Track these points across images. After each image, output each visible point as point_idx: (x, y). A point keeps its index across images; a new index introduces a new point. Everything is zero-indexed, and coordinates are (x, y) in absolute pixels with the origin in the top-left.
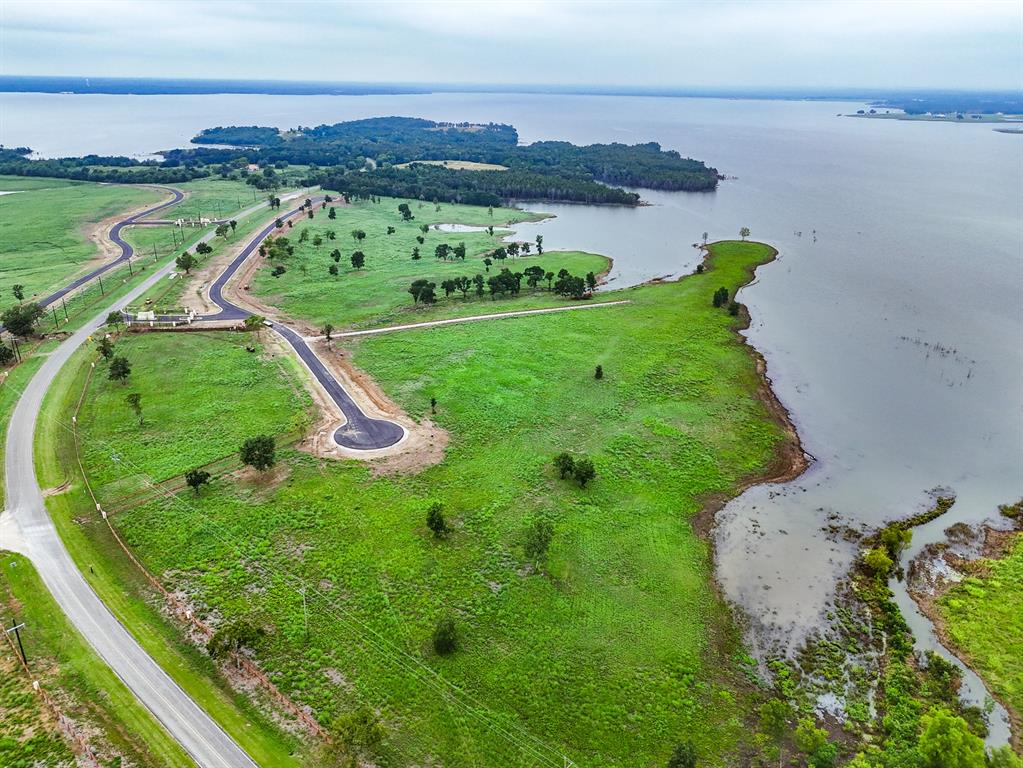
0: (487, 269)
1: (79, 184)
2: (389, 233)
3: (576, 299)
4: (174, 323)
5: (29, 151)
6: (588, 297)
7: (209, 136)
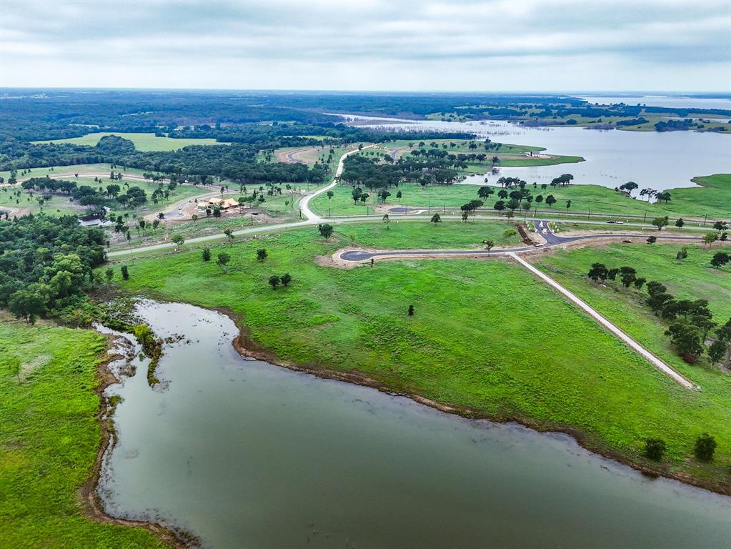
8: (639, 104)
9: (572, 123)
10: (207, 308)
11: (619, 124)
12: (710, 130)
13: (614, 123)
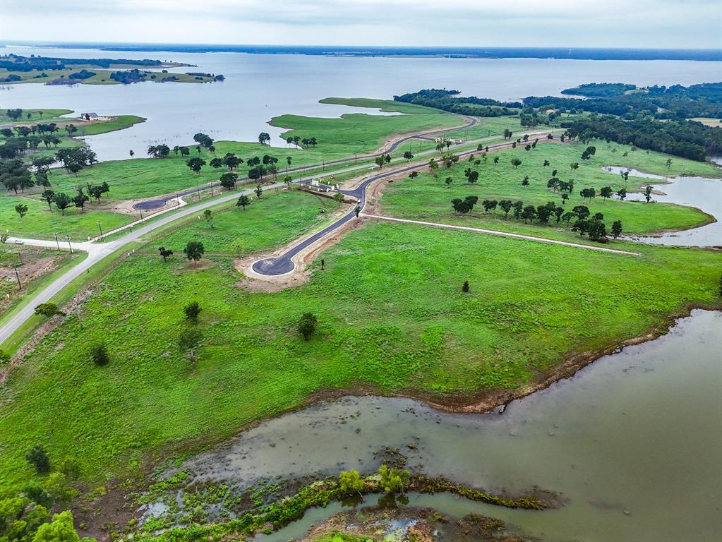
0: (564, 202)
1: (443, 113)
2: (545, 165)
3: (594, 240)
4: (319, 189)
5: (458, 93)
6: (605, 242)
7: (583, 89)
8: (32, 56)
9: (17, 79)
10: (302, 408)
11: (71, 77)
12: (164, 80)
13: (66, 77)
